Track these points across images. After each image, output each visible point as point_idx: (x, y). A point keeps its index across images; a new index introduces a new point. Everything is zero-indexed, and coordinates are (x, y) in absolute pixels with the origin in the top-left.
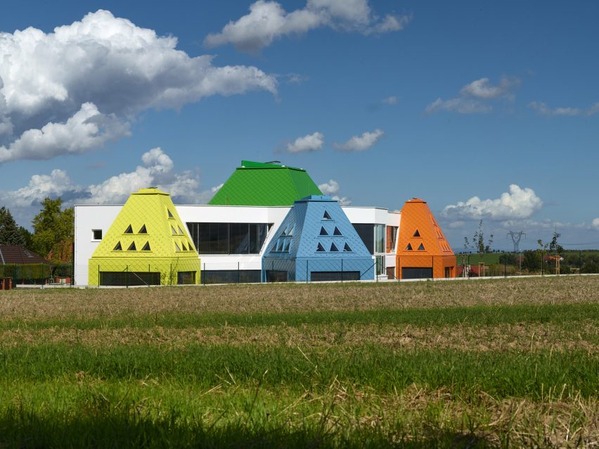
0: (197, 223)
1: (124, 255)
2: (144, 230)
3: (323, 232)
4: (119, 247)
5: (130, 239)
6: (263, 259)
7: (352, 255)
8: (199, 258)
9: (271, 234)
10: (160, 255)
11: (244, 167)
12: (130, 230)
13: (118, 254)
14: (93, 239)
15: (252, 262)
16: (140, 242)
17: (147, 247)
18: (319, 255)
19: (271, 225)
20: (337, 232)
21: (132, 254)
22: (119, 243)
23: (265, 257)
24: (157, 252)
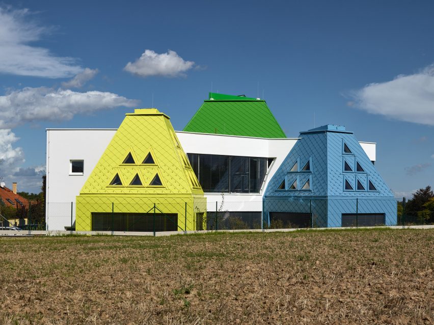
0: (198, 154)
1: (126, 191)
2: (149, 160)
3: (347, 168)
4: (117, 181)
5: (131, 171)
6: (263, 199)
7: (377, 194)
8: (205, 196)
9: (271, 172)
10: (176, 191)
11: (212, 99)
12: (129, 160)
13: (117, 190)
14: (71, 173)
15: (252, 202)
16: (147, 175)
17: (157, 181)
18: (347, 194)
19: (271, 160)
20: (359, 168)
21: (136, 190)
22: (117, 175)
23: (266, 197)
24: (170, 188)
